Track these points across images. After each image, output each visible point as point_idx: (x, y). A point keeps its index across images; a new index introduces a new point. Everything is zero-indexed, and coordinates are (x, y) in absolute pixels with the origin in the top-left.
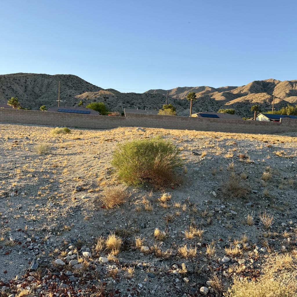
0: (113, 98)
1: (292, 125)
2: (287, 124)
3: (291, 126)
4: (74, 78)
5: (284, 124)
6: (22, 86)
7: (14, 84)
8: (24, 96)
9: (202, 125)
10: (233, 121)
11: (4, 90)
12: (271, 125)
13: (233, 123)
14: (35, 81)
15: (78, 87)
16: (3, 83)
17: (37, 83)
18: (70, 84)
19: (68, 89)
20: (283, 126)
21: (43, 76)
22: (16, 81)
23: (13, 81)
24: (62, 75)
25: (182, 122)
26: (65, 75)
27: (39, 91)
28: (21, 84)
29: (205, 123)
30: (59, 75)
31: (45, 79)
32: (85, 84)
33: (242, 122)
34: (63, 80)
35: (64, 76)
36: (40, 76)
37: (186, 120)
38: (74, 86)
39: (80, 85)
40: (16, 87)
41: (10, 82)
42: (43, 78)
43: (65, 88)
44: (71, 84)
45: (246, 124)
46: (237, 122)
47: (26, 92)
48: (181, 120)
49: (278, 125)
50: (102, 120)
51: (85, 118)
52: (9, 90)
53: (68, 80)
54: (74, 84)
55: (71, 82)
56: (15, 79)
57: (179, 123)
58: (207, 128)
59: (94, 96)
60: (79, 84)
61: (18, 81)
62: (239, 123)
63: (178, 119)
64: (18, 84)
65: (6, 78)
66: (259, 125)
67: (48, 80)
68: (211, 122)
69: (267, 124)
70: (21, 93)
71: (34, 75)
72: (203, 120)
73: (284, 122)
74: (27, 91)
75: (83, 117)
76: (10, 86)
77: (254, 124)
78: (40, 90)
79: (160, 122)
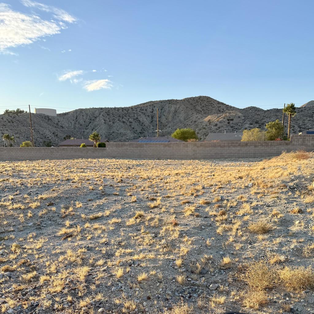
0: (239, 119)
1: (308, 144)
2: (300, 142)
3: (306, 145)
4: (204, 99)
5: (295, 142)
6: (148, 116)
7: (140, 115)
8: (150, 127)
9: (188, 152)
10: (225, 143)
11: (131, 122)
12: (277, 145)
13: (225, 146)
14: (162, 109)
15: (208, 109)
16: (130, 115)
17: (164, 112)
18: (199, 108)
19: (195, 114)
20: (294, 145)
21: (170, 102)
22: (143, 111)
23: (140, 111)
24: (191, 98)
25: (165, 149)
26: (194, 97)
27: (165, 120)
28: (147, 114)
29: (190, 149)
30: (188, 98)
31: (172, 105)
32: (216, 106)
33: (237, 145)
34: (191, 104)
35: (193, 99)
36: (167, 102)
37: (169, 146)
38: (203, 110)
39: (211, 107)
40: (143, 118)
41: (136, 113)
42: (170, 105)
43: (193, 114)
44: (201, 107)
45: (242, 146)
46: (230, 145)
47: (152, 123)
48: (164, 147)
49: (287, 144)
50: (84, 152)
51: (70, 152)
52: (135, 122)
53: (197, 103)
54: (203, 107)
55: (201, 105)
56: (142, 109)
57: (161, 151)
58: (193, 155)
59: (217, 119)
60: (209, 106)
61: (145, 111)
62: (232, 146)
63: (160, 146)
64: (144, 114)
65: (134, 109)
66: (260, 147)
67: (175, 106)
68: (198, 147)
69: (271, 145)
70: (147, 124)
71: (161, 102)
72: (188, 145)
73: (296, 140)
74: (153, 121)
75: (68, 151)
76: (137, 118)
77: (252, 146)
78: (167, 119)
79: (141, 151)
